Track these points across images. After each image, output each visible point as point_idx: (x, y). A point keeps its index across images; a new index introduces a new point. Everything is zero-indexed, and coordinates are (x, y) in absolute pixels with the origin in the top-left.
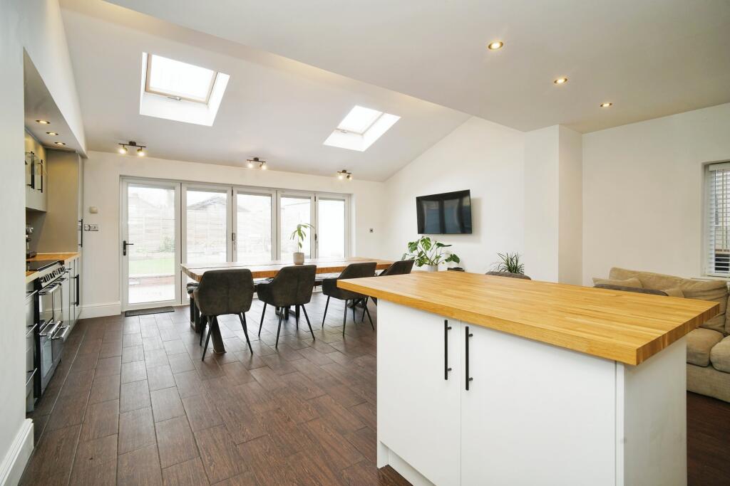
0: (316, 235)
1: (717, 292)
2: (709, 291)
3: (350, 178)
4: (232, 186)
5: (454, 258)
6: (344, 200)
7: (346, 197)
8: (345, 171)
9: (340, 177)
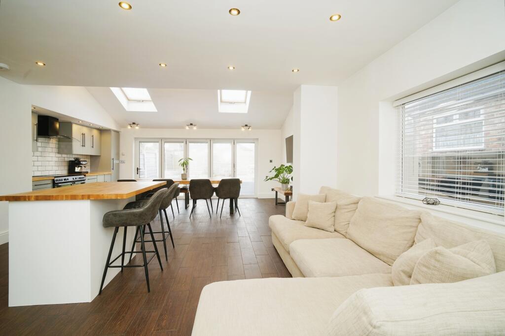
1: (354, 205)
3: (250, 129)
4: (186, 139)
6: (254, 142)
8: (246, 126)
9: (243, 129)
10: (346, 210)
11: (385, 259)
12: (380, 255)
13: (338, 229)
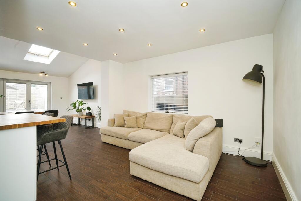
0: (29, 100)
1: (144, 116)
2: (142, 116)
3: (47, 75)
5: (89, 109)
6: (47, 85)
7: (47, 84)
8: (44, 72)
9: (41, 75)
10: (142, 118)
11: (164, 131)
12: (162, 130)
13: (139, 126)
